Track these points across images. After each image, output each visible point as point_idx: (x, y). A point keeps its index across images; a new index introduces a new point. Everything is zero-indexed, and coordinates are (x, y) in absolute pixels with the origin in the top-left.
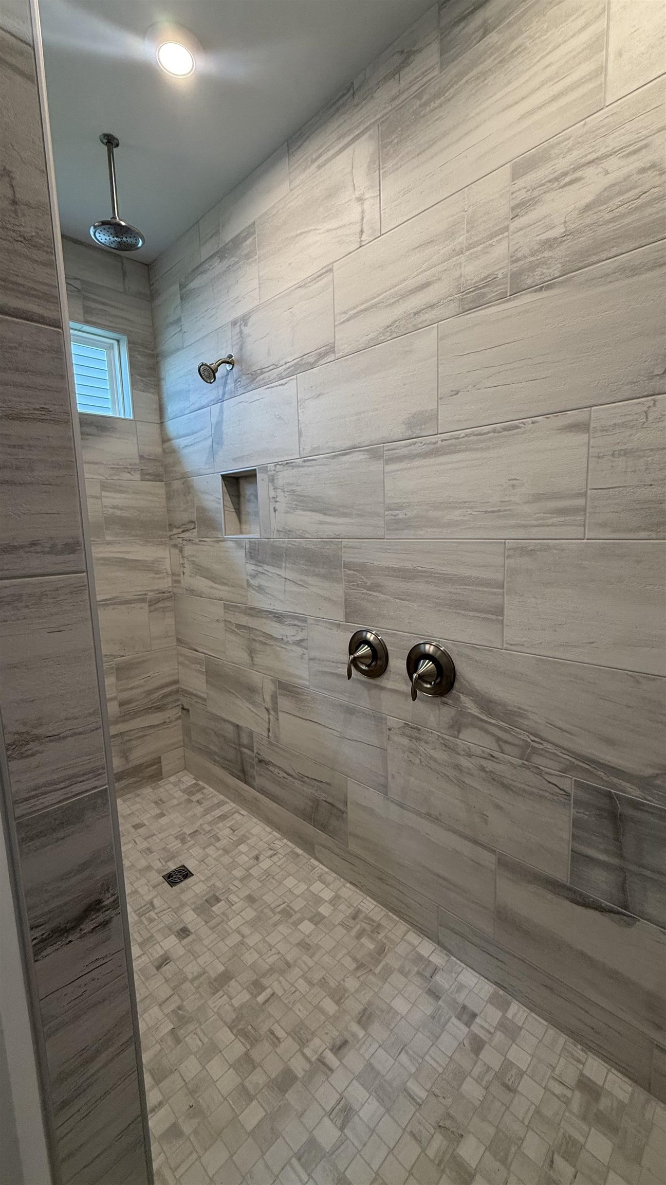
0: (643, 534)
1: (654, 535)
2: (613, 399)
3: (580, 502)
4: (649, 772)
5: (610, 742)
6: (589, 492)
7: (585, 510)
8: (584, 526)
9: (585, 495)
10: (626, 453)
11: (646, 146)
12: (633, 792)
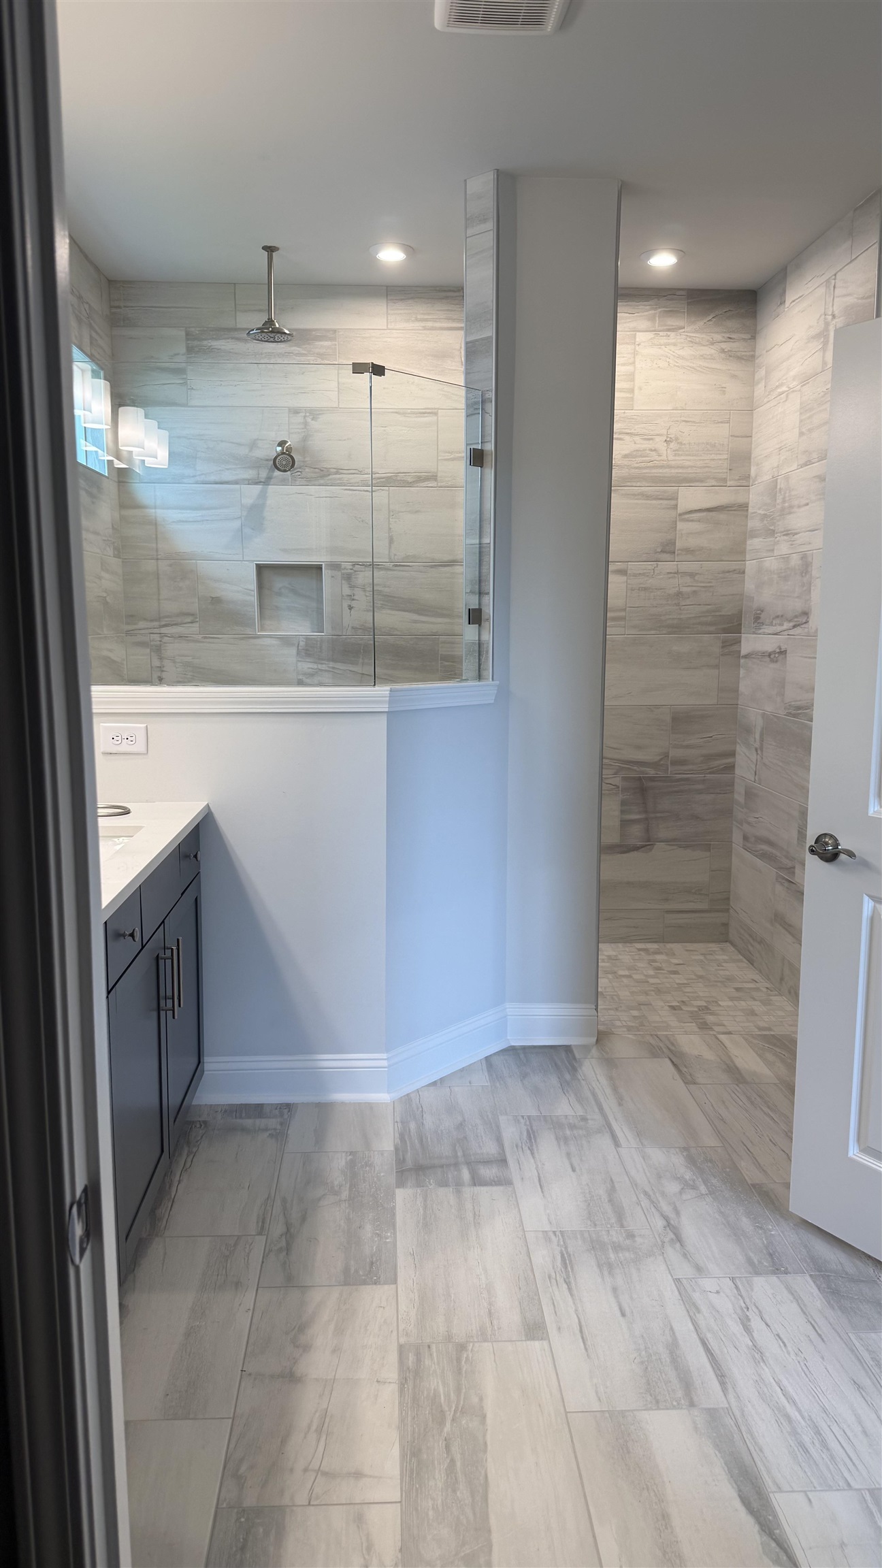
0: (653, 632)
1: (658, 632)
2: (638, 560)
3: (623, 614)
4: (657, 758)
5: (639, 747)
6: (628, 609)
7: (625, 618)
8: (625, 627)
9: (625, 610)
10: (645, 589)
11: (652, 439)
12: (651, 772)
